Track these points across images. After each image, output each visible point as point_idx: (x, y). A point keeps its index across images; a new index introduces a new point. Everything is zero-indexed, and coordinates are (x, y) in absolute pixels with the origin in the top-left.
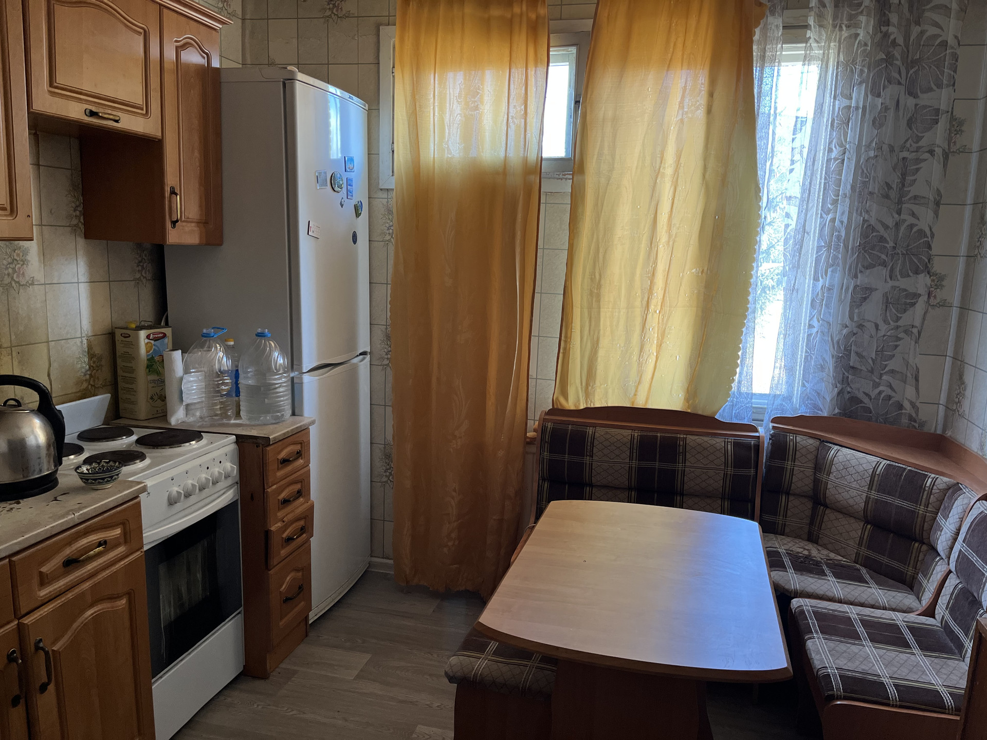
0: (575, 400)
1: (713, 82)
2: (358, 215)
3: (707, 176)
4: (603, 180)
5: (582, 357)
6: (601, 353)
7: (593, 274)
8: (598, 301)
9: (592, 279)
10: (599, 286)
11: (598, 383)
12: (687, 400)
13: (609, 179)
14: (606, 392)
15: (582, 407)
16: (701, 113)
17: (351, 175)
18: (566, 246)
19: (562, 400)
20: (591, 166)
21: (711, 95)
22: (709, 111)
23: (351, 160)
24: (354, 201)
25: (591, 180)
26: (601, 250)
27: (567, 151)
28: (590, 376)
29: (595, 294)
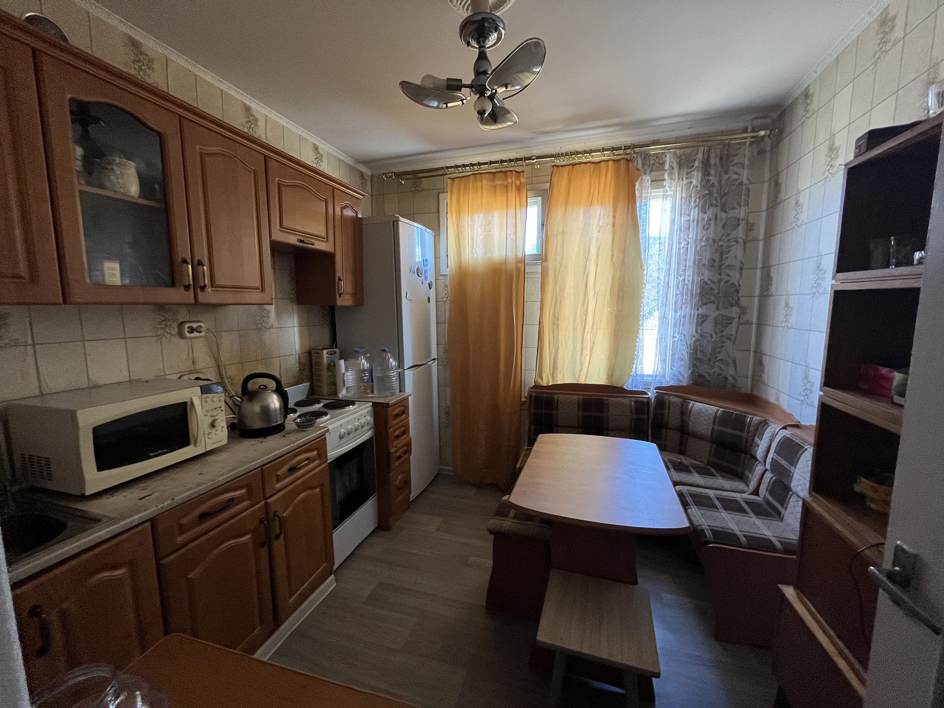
0: (547, 380)
1: (615, 211)
2: (430, 288)
3: (614, 260)
4: (558, 265)
5: (550, 357)
6: (560, 355)
7: (554, 314)
8: (558, 327)
9: (554, 316)
10: (558, 320)
11: (559, 371)
12: (608, 379)
13: (561, 263)
14: (564, 376)
15: (551, 384)
16: (609, 227)
17: (427, 268)
18: (539, 300)
19: (540, 381)
20: (551, 257)
21: (614, 217)
22: (614, 226)
23: (427, 260)
24: (428, 282)
25: (551, 264)
26: (558, 301)
27: (538, 251)
28: (555, 367)
29: (556, 324)
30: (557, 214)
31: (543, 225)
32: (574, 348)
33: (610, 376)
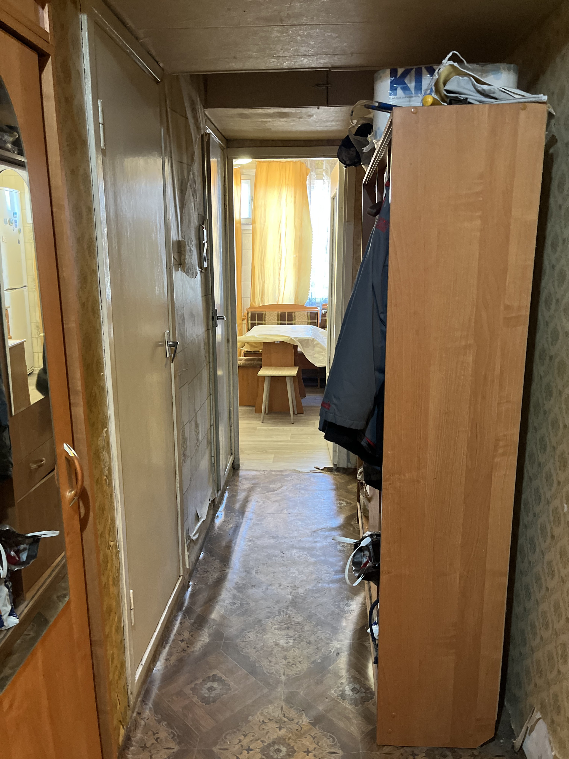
0: (258, 303)
1: (295, 193)
2: (20, 233)
3: (296, 224)
4: (262, 226)
5: (260, 288)
6: (266, 286)
7: (261, 258)
8: (264, 267)
9: (261, 260)
10: (264, 262)
11: (265, 297)
12: (295, 300)
13: (264, 225)
14: (269, 300)
15: (260, 305)
16: (292, 204)
17: (16, 219)
18: (251, 248)
19: (253, 303)
20: (258, 221)
21: (295, 197)
22: (295, 203)
23: (16, 213)
24: (18, 227)
25: (258, 225)
26: (263, 250)
27: (249, 216)
28: (263, 294)
29: (262, 265)
30: (261, 193)
31: (252, 199)
32: (274, 281)
33: (296, 298)
